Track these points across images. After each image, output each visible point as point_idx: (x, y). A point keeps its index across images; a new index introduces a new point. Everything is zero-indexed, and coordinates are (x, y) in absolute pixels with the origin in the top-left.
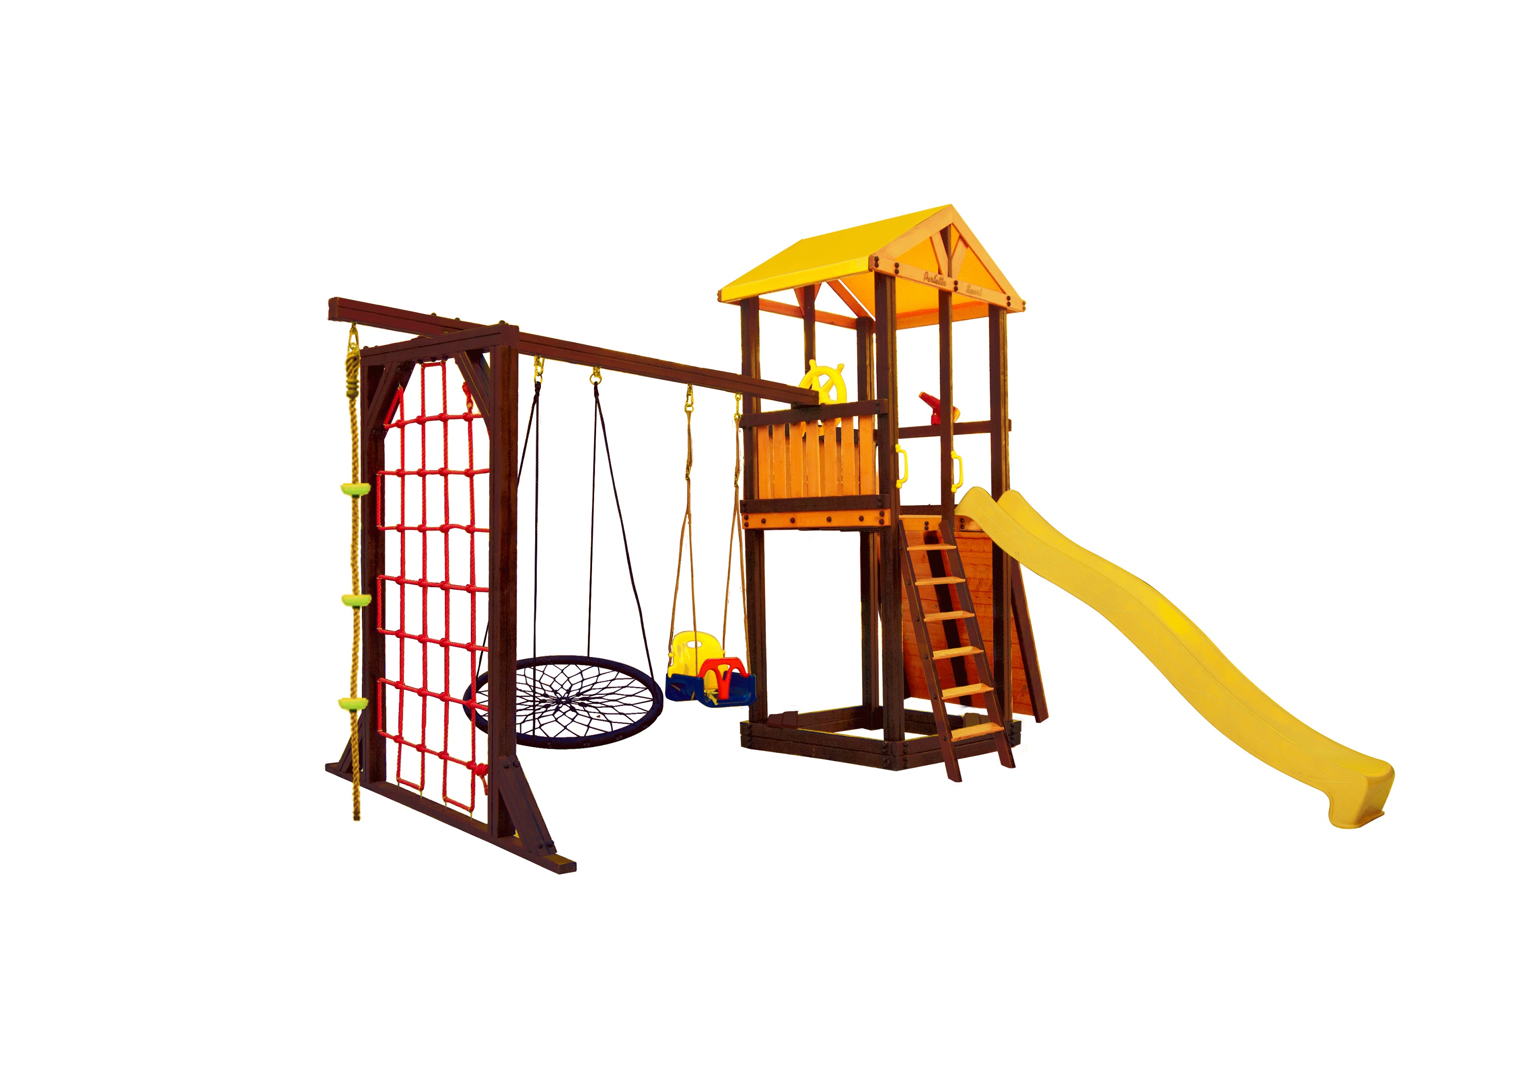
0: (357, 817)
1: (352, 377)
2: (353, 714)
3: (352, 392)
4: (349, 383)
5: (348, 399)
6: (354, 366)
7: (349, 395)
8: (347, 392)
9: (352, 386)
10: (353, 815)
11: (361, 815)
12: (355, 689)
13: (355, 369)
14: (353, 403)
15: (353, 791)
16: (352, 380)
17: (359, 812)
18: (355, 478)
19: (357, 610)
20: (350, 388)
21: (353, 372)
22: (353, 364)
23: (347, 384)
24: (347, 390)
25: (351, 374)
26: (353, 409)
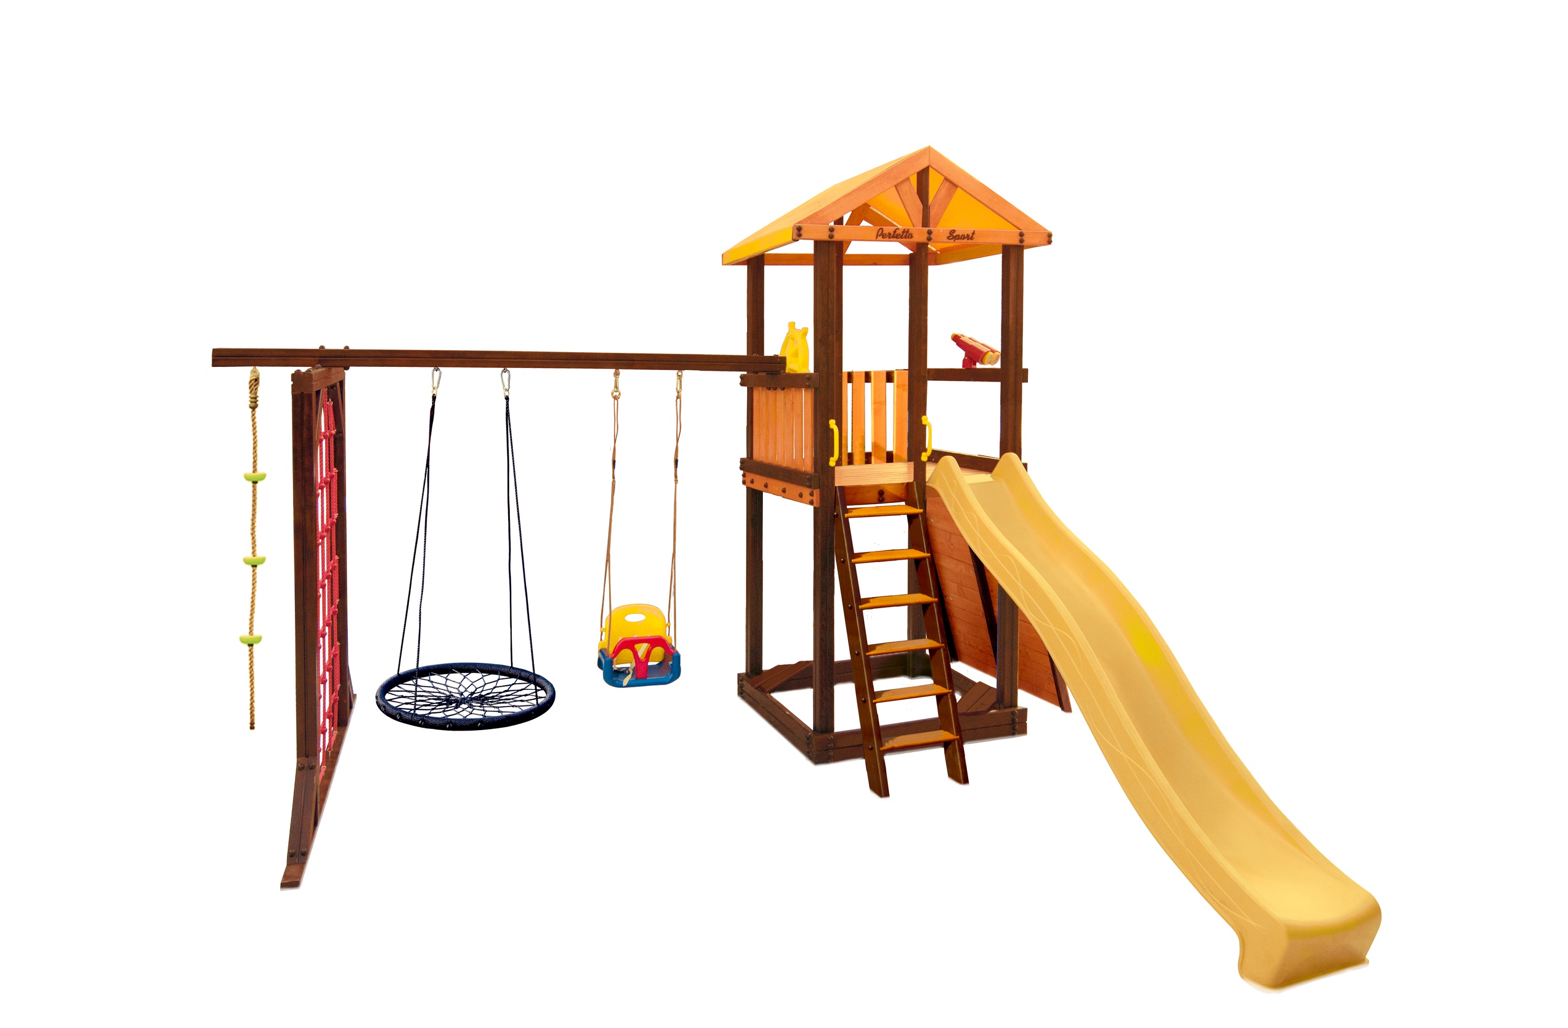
0: (252, 728)
1: (253, 394)
2: (251, 647)
3: (253, 405)
4: (251, 398)
5: (251, 410)
6: (255, 386)
7: (251, 407)
8: (250, 405)
9: (253, 400)
10: (249, 725)
11: (255, 725)
12: (252, 628)
13: (256, 387)
14: (254, 412)
15: (249, 707)
16: (253, 396)
17: (254, 723)
18: (254, 469)
19: (254, 568)
20: (252, 402)
21: (254, 390)
22: (254, 384)
23: (250, 399)
24: (249, 403)
25: (253, 392)
26: (254, 417)
